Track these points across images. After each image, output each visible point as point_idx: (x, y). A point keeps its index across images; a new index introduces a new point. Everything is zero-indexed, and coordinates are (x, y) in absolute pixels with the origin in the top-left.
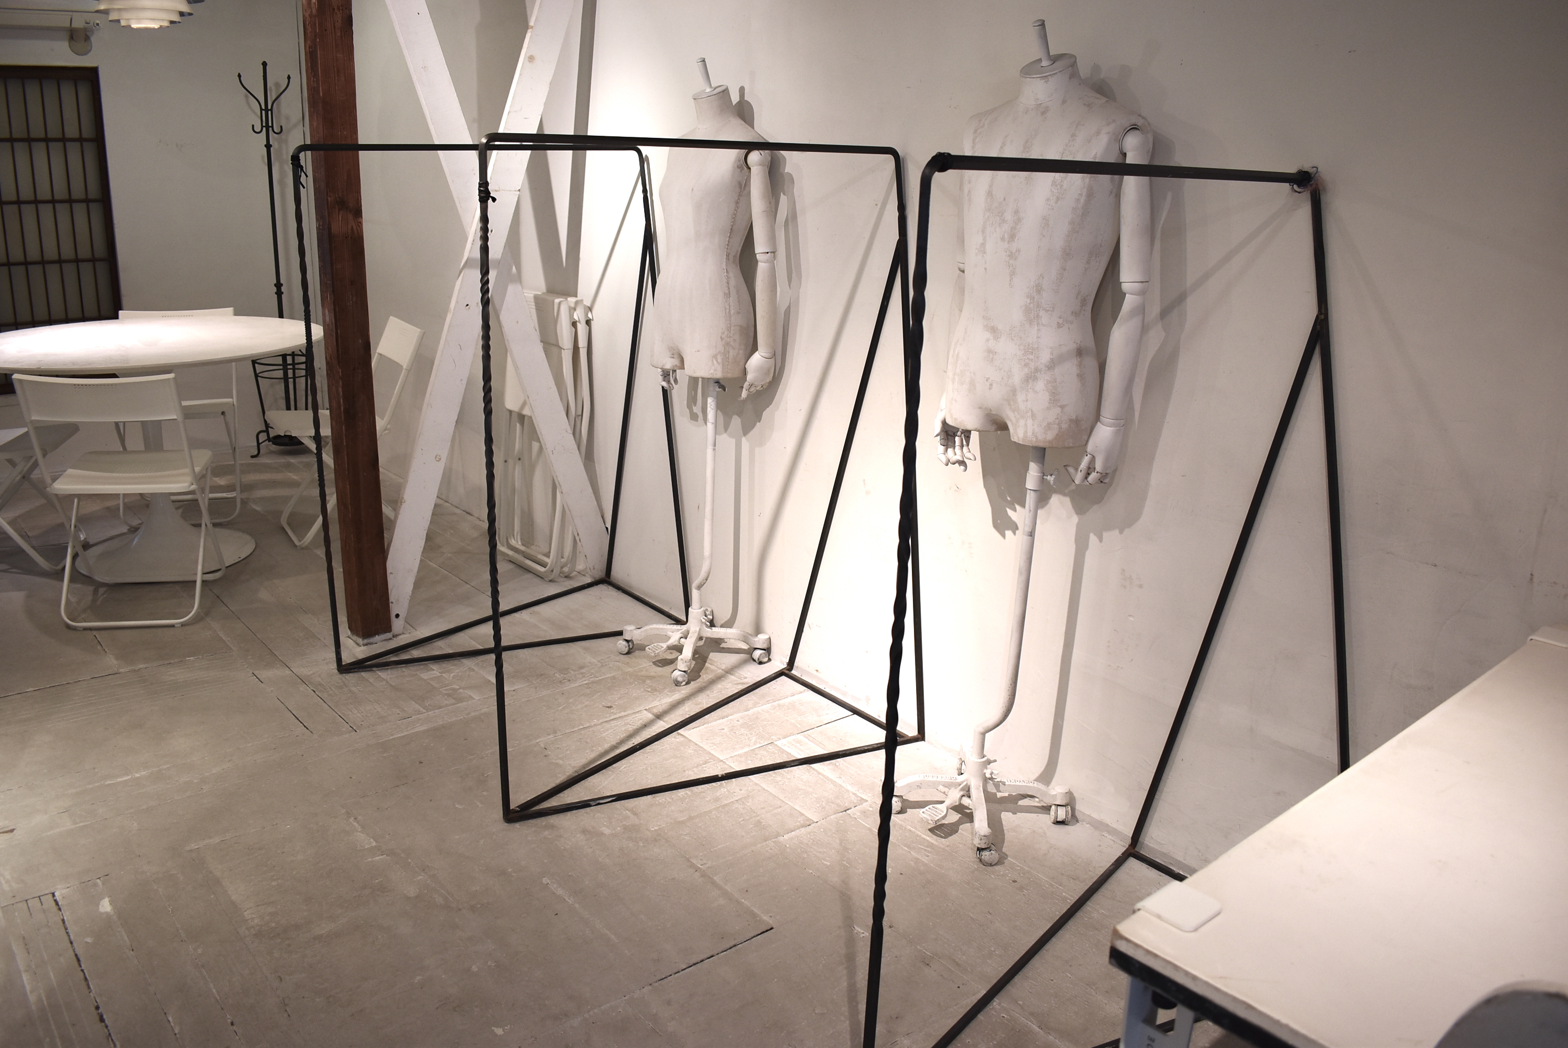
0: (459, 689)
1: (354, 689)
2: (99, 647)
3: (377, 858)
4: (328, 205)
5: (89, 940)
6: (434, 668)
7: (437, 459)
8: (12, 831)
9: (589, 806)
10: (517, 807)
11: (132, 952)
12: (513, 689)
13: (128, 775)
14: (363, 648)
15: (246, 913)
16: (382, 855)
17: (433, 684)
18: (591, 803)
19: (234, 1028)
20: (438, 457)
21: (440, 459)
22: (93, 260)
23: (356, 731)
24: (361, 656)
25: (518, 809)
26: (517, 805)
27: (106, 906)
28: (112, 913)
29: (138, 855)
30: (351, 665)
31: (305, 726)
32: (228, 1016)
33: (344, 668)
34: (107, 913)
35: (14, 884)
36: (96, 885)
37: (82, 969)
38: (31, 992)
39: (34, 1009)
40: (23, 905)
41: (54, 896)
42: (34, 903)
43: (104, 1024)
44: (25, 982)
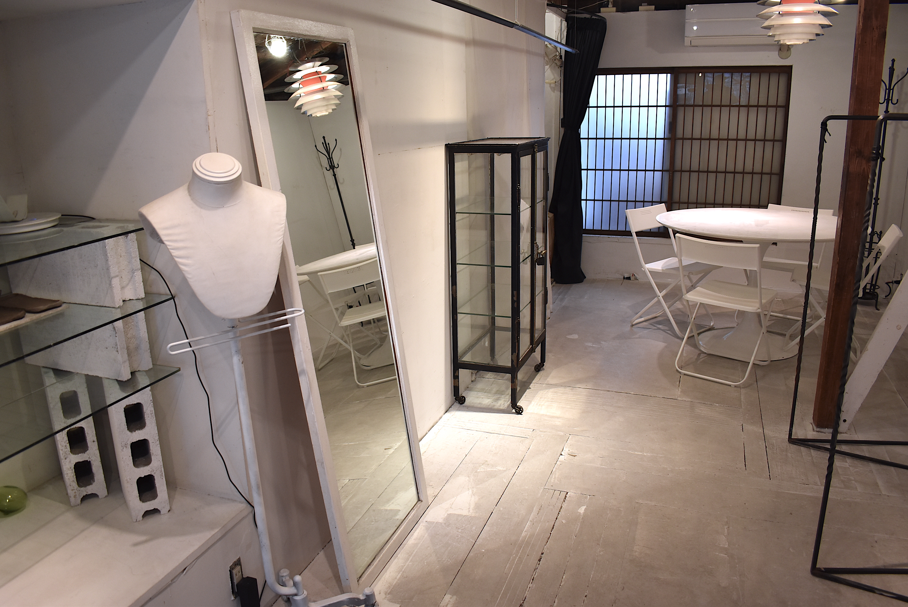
0: (853, 480)
1: (789, 455)
2: (678, 383)
3: (722, 555)
4: (849, 153)
5: (564, 521)
6: (848, 461)
7: (898, 328)
8: (575, 456)
9: (874, 592)
10: (824, 568)
11: (575, 537)
12: (888, 495)
13: (641, 452)
14: (815, 433)
15: (636, 547)
16: (725, 554)
17: (839, 471)
18: (876, 591)
19: (585, 598)
20: (899, 326)
21: (900, 328)
22: (771, 174)
23: (770, 479)
24: (809, 437)
25: (823, 569)
26: (824, 567)
27: (582, 510)
28: (582, 514)
29: (614, 493)
30: (798, 440)
31: (745, 465)
32: (587, 592)
33: (792, 441)
34: (580, 513)
35: (556, 480)
36: (586, 498)
37: (551, 533)
38: (525, 531)
39: (520, 539)
40: (552, 491)
41: (567, 494)
42: (557, 493)
43: (539, 562)
44: (526, 526)
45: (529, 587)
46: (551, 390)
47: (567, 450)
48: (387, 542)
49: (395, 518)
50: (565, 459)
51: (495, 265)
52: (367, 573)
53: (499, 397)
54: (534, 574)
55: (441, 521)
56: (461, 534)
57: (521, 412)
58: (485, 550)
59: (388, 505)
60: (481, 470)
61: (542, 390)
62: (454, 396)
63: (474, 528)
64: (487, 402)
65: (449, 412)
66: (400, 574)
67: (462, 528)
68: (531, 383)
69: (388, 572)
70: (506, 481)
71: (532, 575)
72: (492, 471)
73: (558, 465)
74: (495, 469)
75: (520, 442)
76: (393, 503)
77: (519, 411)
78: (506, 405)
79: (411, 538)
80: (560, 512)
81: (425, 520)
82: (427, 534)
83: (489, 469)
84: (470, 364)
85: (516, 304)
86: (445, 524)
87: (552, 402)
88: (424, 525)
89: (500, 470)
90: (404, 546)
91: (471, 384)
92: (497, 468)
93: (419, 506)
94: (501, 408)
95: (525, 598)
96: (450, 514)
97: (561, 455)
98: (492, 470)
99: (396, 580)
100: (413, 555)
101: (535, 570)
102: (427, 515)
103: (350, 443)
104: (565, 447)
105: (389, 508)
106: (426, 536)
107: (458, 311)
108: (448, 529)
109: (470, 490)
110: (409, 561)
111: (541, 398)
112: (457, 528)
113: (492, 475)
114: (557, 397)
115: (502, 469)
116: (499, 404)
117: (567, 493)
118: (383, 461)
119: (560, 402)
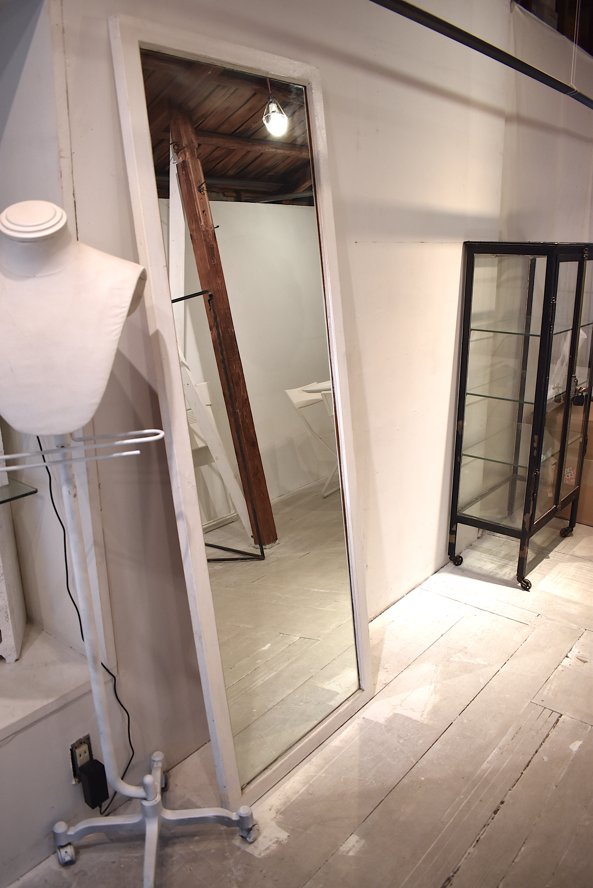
5: (546, 759)
8: (585, 662)
11: (555, 787)
27: (575, 746)
28: (574, 753)
34: (571, 750)
35: (550, 693)
36: (586, 728)
37: (522, 773)
38: (487, 762)
39: (478, 773)
40: (541, 709)
41: (560, 717)
42: (547, 712)
43: (493, 815)
44: (492, 754)
45: (468, 852)
46: (576, 564)
47: (577, 651)
48: (300, 740)
49: (329, 704)
50: (571, 663)
51: (525, 401)
52: (259, 779)
53: (506, 564)
54: (482, 832)
55: (382, 721)
56: (401, 747)
57: (528, 587)
58: (425, 779)
59: (328, 683)
60: (455, 659)
61: (563, 562)
62: (448, 555)
63: (421, 742)
64: (490, 567)
65: (438, 573)
66: (305, 788)
67: (405, 738)
68: (551, 551)
69: (292, 780)
70: (483, 681)
71: (478, 834)
72: (469, 663)
73: (558, 671)
74: (473, 662)
75: (517, 629)
76: (334, 681)
77: (526, 586)
78: (513, 575)
79: (337, 737)
80: (543, 742)
81: (362, 716)
82: (358, 737)
83: (465, 660)
84: (472, 519)
85: (535, 452)
86: (386, 727)
87: (572, 580)
88: (359, 722)
89: (479, 664)
90: (325, 747)
91: (477, 542)
92: (476, 660)
93: (357, 696)
94: (505, 578)
95: (458, 869)
96: (397, 714)
97: (567, 657)
98: (469, 661)
99: (297, 795)
100: (331, 763)
101: (484, 827)
102: (367, 708)
103: (321, 589)
104: (574, 646)
105: (327, 687)
106: (356, 739)
107: (463, 452)
108: (387, 735)
109: (433, 685)
110: (323, 771)
111: (559, 572)
112: (400, 737)
113: (467, 669)
114: (581, 574)
115: (482, 663)
116: (503, 573)
117: (562, 715)
118: (345, 621)
119: (583, 583)
